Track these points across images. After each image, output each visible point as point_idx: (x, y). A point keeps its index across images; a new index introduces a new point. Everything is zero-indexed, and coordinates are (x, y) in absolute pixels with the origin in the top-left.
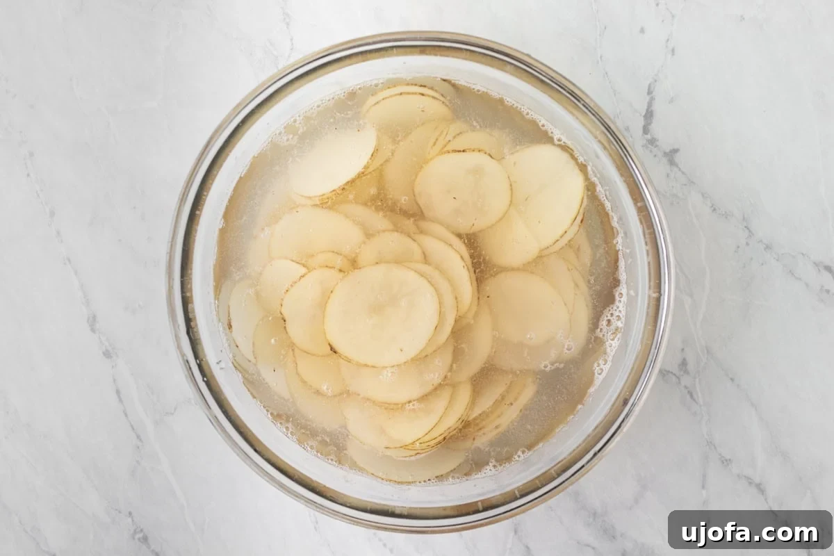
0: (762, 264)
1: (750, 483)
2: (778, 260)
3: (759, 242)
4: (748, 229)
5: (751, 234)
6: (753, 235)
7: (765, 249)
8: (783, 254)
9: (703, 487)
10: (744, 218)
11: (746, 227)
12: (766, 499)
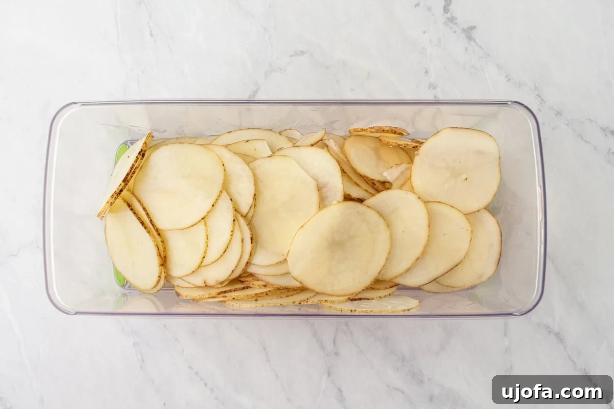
0: (554, 129)
1: (549, 332)
2: (568, 125)
3: (550, 109)
4: (539, 96)
5: (543, 101)
6: (545, 102)
7: (556, 115)
8: (572, 120)
9: (505, 335)
10: (536, 87)
11: (538, 95)
12: (565, 348)
